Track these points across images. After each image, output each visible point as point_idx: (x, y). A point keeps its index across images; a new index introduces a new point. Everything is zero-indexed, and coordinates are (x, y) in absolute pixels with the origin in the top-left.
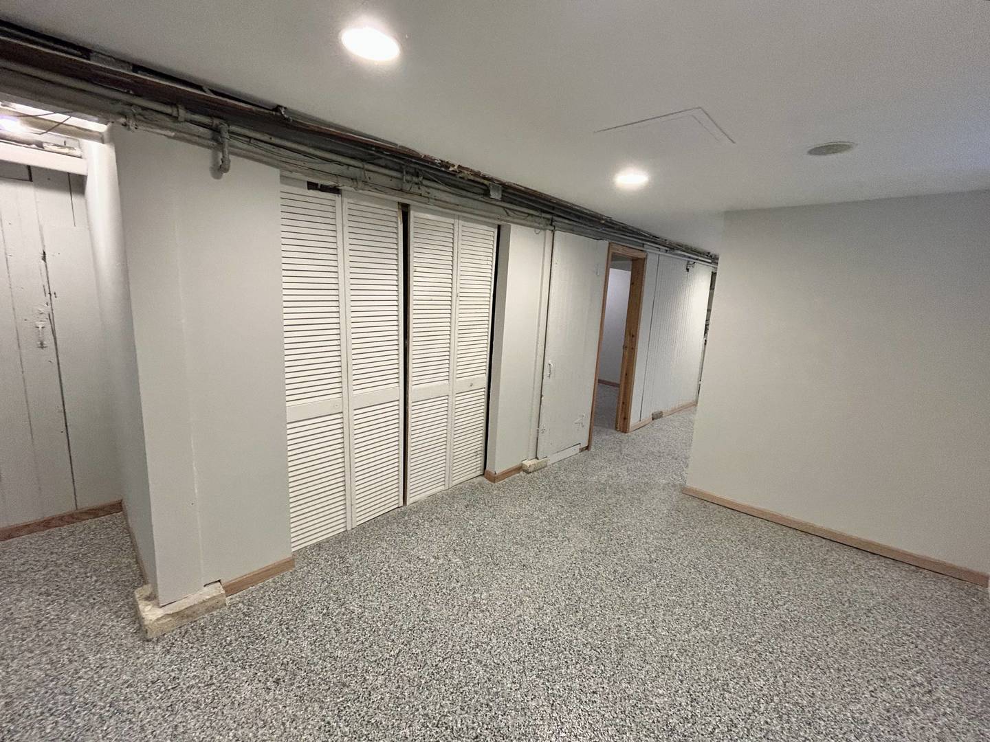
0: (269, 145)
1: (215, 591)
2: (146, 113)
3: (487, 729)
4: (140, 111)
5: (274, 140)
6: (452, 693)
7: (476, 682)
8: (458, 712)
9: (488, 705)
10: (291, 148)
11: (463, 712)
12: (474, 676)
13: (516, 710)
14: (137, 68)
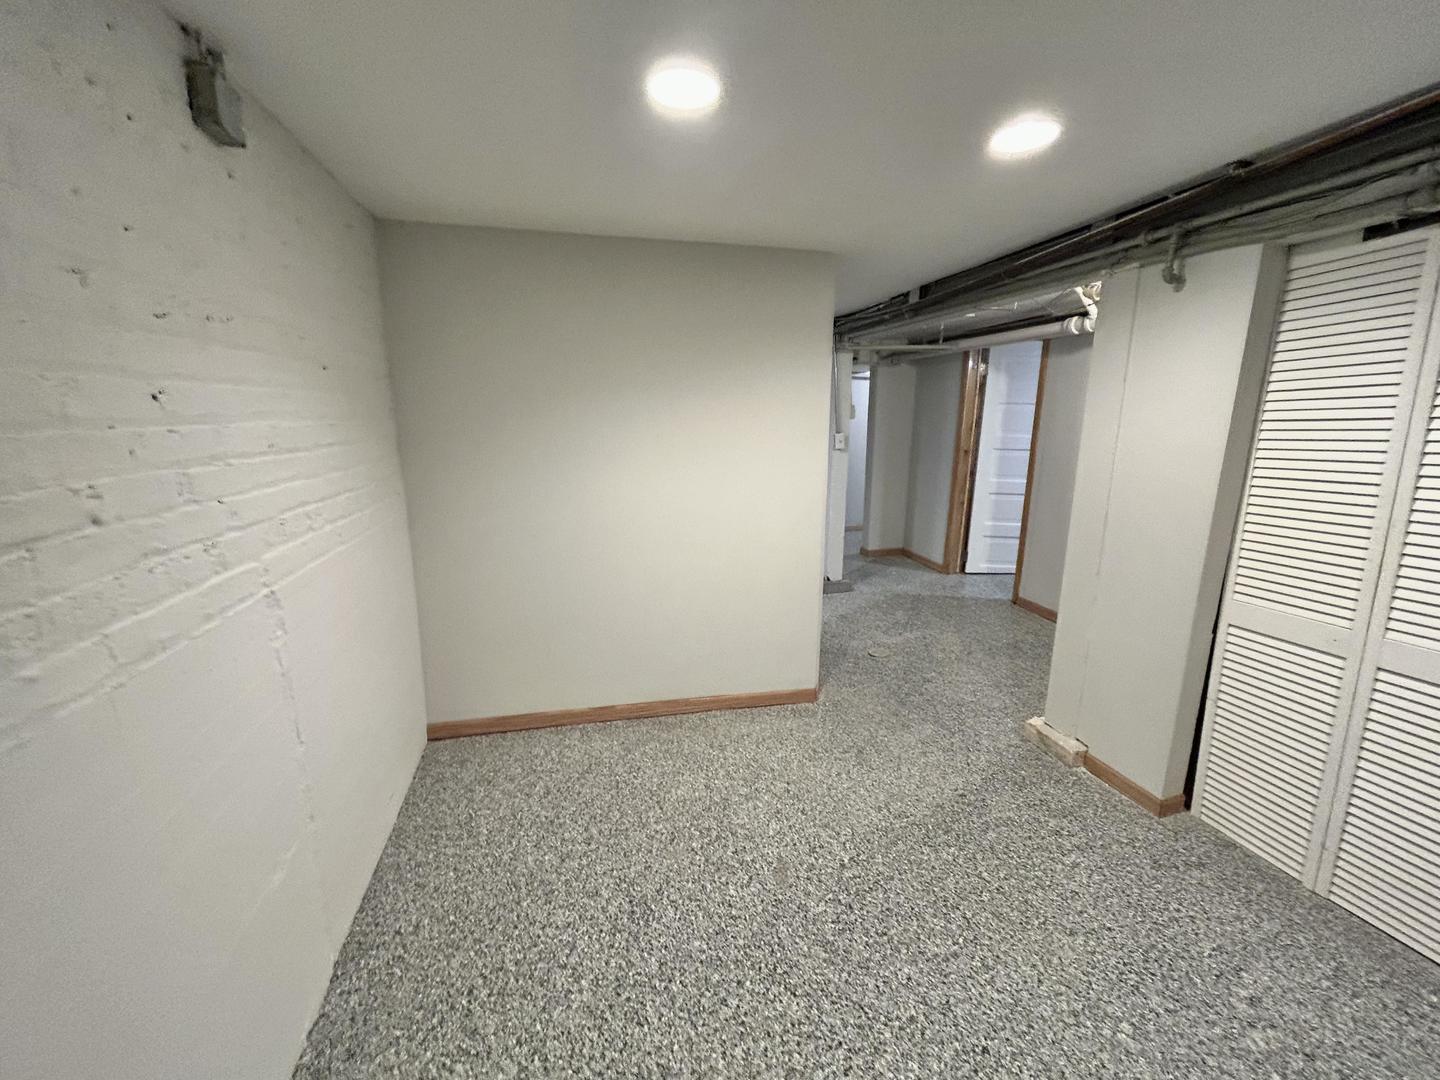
0: (1250, 216)
1: (1072, 746)
2: (1129, 253)
3: (856, 920)
4: (1124, 253)
5: (1247, 208)
6: (913, 909)
7: (922, 937)
8: (886, 905)
9: (885, 934)
10: (1282, 202)
11: (884, 909)
12: (932, 938)
13: (868, 960)
14: (1119, 216)
